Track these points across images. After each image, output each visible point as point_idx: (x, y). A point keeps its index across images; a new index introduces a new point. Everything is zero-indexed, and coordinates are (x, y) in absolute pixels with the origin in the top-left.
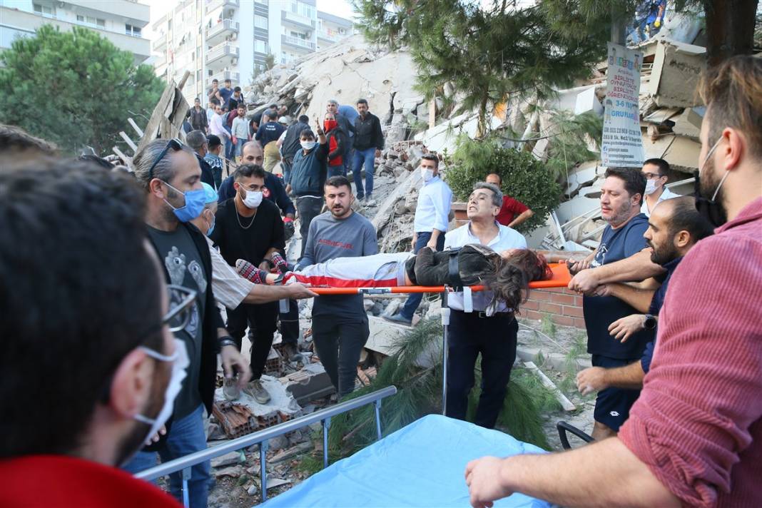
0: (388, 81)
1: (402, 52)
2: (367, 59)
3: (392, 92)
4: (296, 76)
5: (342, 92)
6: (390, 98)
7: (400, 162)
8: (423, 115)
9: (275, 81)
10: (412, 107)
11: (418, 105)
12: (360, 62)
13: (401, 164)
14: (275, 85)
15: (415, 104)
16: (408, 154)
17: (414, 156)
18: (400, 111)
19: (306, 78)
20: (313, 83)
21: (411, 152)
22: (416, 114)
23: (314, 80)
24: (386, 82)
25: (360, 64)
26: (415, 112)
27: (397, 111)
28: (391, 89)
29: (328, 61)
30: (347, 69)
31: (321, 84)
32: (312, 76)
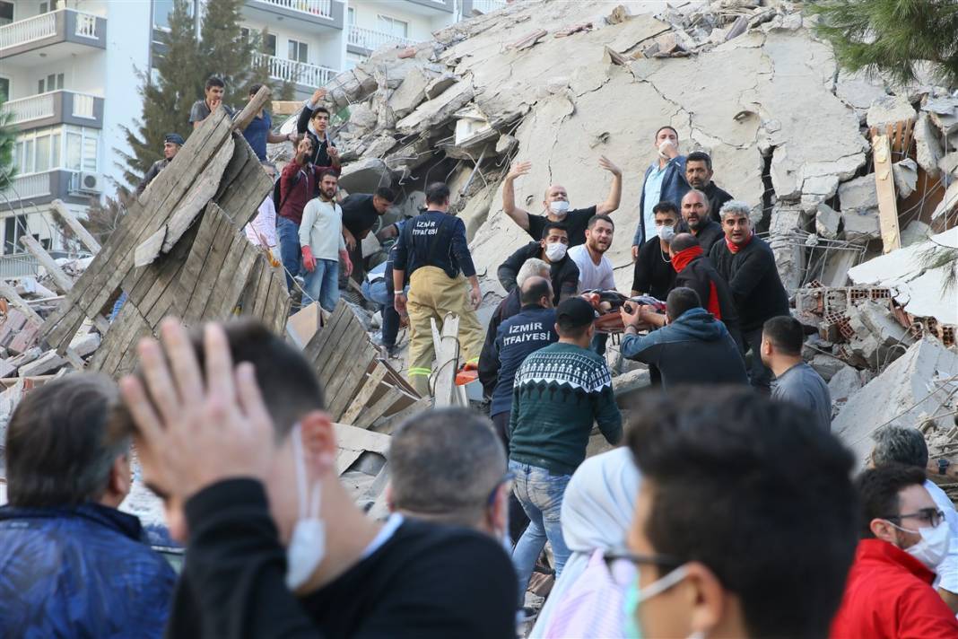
0: (748, 114)
1: (779, 30)
2: (677, 49)
3: (765, 145)
4: (450, 82)
5: (613, 138)
6: (760, 163)
7: (826, 344)
8: (858, 211)
9: (386, 93)
10: (828, 188)
11: (841, 182)
12: (659, 58)
13: (829, 349)
14: (387, 104)
15: (836, 180)
16: (855, 323)
17: (871, 329)
18: (794, 199)
19: (490, 93)
20: (514, 108)
21: (863, 318)
22: (838, 209)
23: (518, 100)
24: (745, 116)
25: (660, 62)
26: (834, 202)
27: (784, 200)
28: (759, 138)
29: (549, 45)
30: (622, 77)
31: (542, 112)
32: (509, 86)
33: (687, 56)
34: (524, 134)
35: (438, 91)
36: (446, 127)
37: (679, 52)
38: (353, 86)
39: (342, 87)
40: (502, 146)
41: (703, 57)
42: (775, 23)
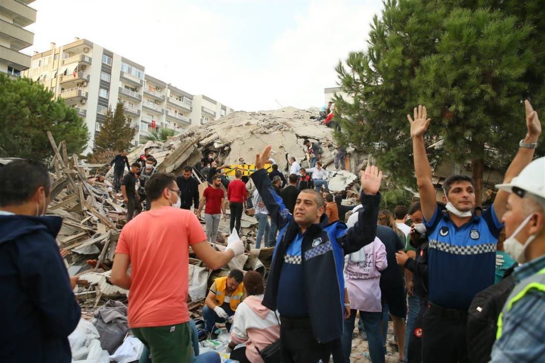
0: (282, 147)
3: (286, 153)
4: (211, 134)
6: (285, 156)
19: (222, 137)
23: (229, 140)
25: (261, 135)
28: (284, 151)
29: (234, 128)
30: (254, 137)
31: (236, 143)
32: (227, 136)
33: (267, 134)
34: (232, 147)
35: (208, 136)
36: (212, 144)
37: (265, 133)
38: (188, 133)
39: (186, 133)
40: (226, 148)
41: (270, 134)
42: (284, 129)
